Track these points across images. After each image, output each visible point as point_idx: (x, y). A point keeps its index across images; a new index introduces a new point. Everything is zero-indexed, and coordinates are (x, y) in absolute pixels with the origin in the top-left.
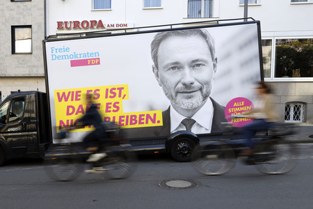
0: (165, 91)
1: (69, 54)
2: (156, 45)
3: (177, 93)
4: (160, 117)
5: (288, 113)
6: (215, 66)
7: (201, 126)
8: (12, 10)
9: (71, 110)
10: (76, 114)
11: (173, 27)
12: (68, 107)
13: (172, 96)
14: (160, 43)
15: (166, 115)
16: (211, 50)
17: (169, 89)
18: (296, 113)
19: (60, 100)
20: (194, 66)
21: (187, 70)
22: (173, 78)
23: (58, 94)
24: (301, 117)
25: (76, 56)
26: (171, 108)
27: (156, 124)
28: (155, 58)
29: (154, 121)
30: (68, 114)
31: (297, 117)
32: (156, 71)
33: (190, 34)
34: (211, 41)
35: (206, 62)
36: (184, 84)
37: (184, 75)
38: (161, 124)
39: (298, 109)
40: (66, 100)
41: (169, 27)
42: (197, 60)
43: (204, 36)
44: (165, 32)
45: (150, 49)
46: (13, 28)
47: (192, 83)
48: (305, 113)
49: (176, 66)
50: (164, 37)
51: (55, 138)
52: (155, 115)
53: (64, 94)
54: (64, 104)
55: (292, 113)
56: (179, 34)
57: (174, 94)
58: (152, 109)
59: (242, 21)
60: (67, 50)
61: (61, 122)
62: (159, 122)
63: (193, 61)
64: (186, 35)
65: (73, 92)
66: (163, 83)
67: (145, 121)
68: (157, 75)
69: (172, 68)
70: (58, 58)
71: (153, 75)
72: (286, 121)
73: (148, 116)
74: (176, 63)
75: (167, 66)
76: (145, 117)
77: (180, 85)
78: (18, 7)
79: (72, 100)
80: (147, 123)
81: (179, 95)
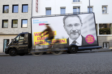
0: (67, 33)
1: (38, 22)
2: (64, 19)
3: (71, 33)
4: (66, 41)
5: (104, 45)
6: (82, 25)
7: (78, 43)
8: (22, 15)
9: (39, 39)
10: (40, 40)
11: (69, 14)
12: (38, 38)
13: (69, 34)
14: (65, 19)
15: (68, 40)
16: (81, 21)
17: (68, 32)
18: (106, 45)
19: (35, 36)
20: (76, 25)
21: (74, 27)
22: (70, 29)
23: (35, 34)
24: (108, 47)
25: (41, 22)
26: (69, 38)
27: (65, 43)
28: (64, 23)
29: (64, 42)
30: (38, 40)
31: (106, 47)
32: (64, 27)
33: (74, 16)
34: (80, 18)
35: (79, 24)
36: (73, 31)
37: (73, 28)
38: (66, 43)
39: (107, 44)
40: (37, 35)
41: (68, 14)
42: (77, 24)
43: (78, 17)
44: (67, 16)
45: (63, 20)
46: (22, 20)
47: (75, 30)
48: (109, 45)
49: (70, 25)
50: (67, 17)
52: (64, 40)
53: (37, 33)
56: (71, 16)
57: (70, 34)
58: (63, 38)
59: (89, 13)
60: (38, 20)
61: (36, 42)
62: (65, 42)
63: (75, 24)
64: (73, 16)
65: (39, 33)
66: (66, 30)
67: (61, 42)
68: (65, 28)
69: (69, 26)
70: (35, 23)
71: (64, 28)
72: (103, 48)
73: (62, 40)
74: (70, 24)
75: (68, 25)
77: (72, 31)
78: (24, 14)
79: (39, 35)
81: (72, 34)
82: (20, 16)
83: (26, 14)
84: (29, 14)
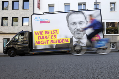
0: (71, 32)
1: (39, 19)
2: (68, 16)
3: (75, 32)
5: (111, 46)
6: (87, 23)
8: (23, 12)
9: (40, 38)
10: (41, 39)
11: (73, 11)
12: (39, 37)
13: (73, 33)
14: (69, 16)
16: (86, 18)
17: (72, 31)
18: (113, 46)
19: (36, 34)
20: (80, 24)
21: (78, 25)
22: (73, 27)
23: (36, 32)
24: (115, 47)
25: (42, 20)
26: (73, 37)
27: (68, 43)
28: (68, 21)
29: (67, 42)
30: (39, 39)
32: (68, 25)
33: (79, 13)
34: (85, 15)
35: (84, 22)
36: (77, 29)
37: (77, 26)
38: (70, 43)
39: (114, 44)
40: (38, 34)
41: (72, 11)
42: (81, 22)
43: (83, 14)
44: (71, 13)
46: (23, 18)
47: (80, 29)
48: (116, 46)
49: (75, 23)
50: (71, 14)
51: (34, 47)
52: (68, 39)
53: (37, 32)
54: (37, 36)
55: (112, 46)
56: (75, 13)
57: (74, 33)
58: (67, 38)
59: (95, 9)
60: (39, 18)
61: (36, 42)
62: (69, 42)
63: (80, 22)
64: (77, 13)
65: (41, 32)
66: (70, 29)
67: (64, 41)
68: (68, 26)
69: (73, 24)
70: (36, 20)
71: (67, 26)
72: (110, 49)
73: (65, 40)
74: (74, 22)
75: (71, 23)
76: (64, 40)
77: (76, 30)
78: (25, 11)
79: (40, 34)
80: (65, 42)
82: (21, 13)
83: (27, 11)
84: (30, 11)
